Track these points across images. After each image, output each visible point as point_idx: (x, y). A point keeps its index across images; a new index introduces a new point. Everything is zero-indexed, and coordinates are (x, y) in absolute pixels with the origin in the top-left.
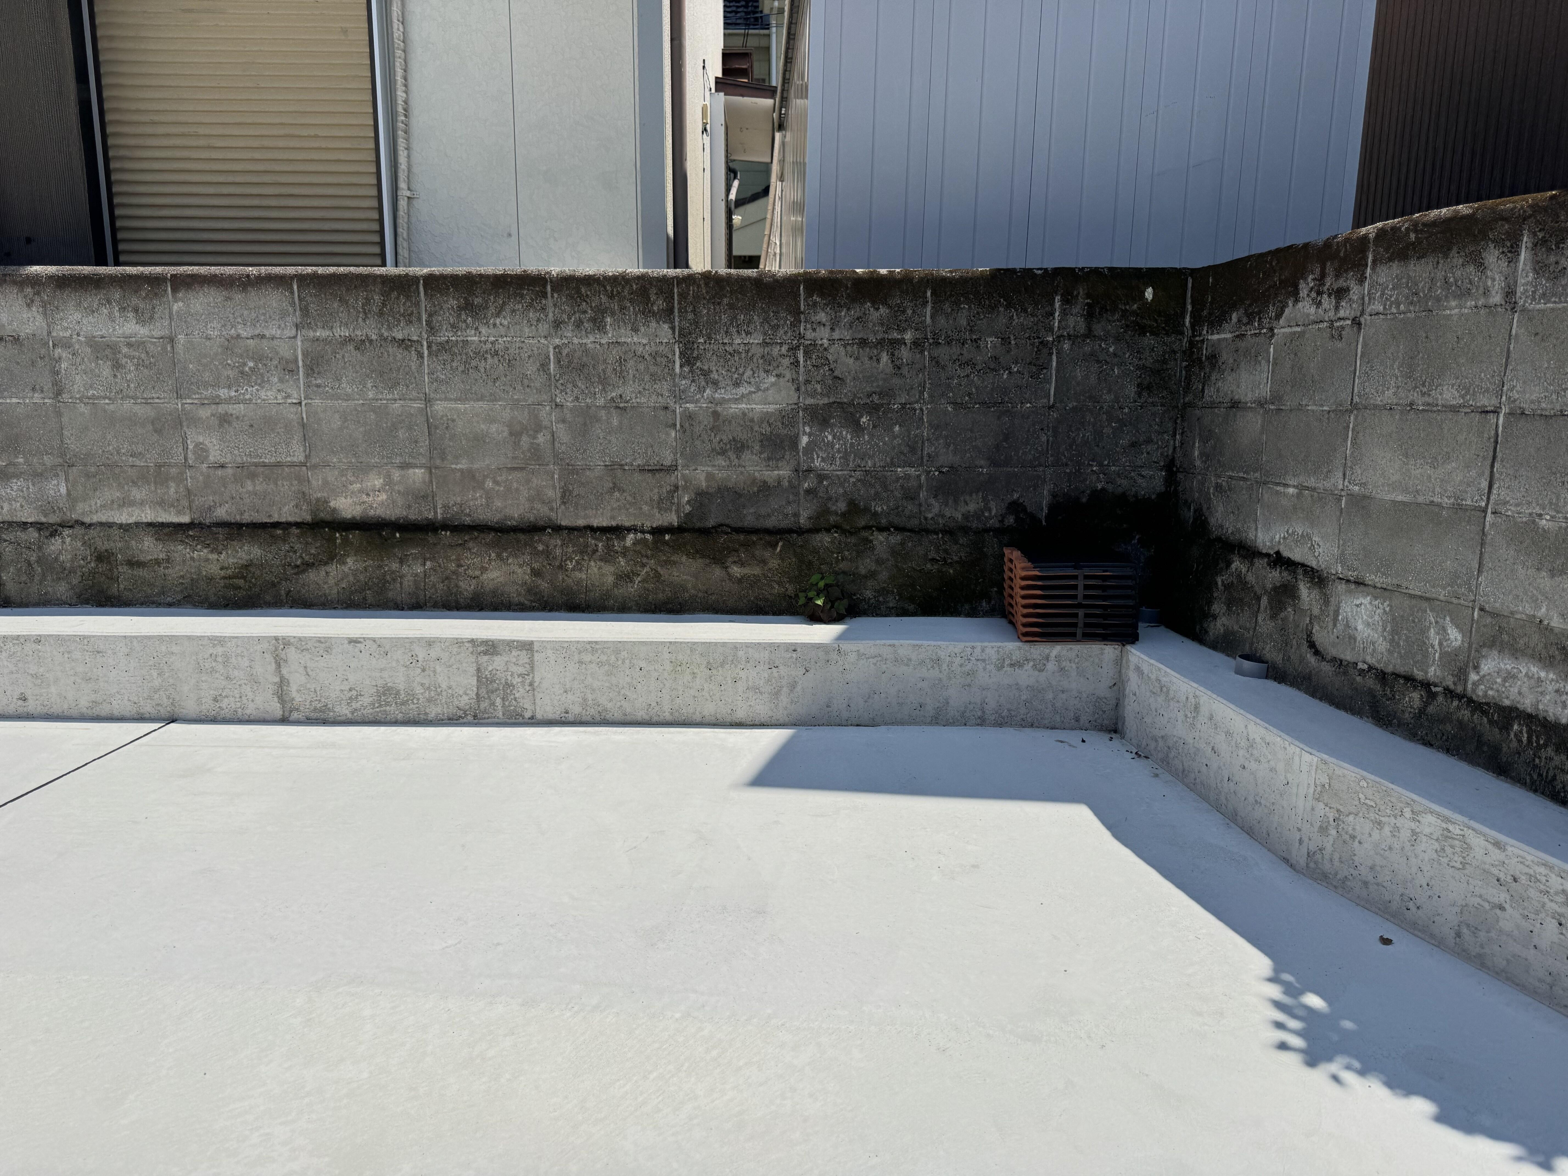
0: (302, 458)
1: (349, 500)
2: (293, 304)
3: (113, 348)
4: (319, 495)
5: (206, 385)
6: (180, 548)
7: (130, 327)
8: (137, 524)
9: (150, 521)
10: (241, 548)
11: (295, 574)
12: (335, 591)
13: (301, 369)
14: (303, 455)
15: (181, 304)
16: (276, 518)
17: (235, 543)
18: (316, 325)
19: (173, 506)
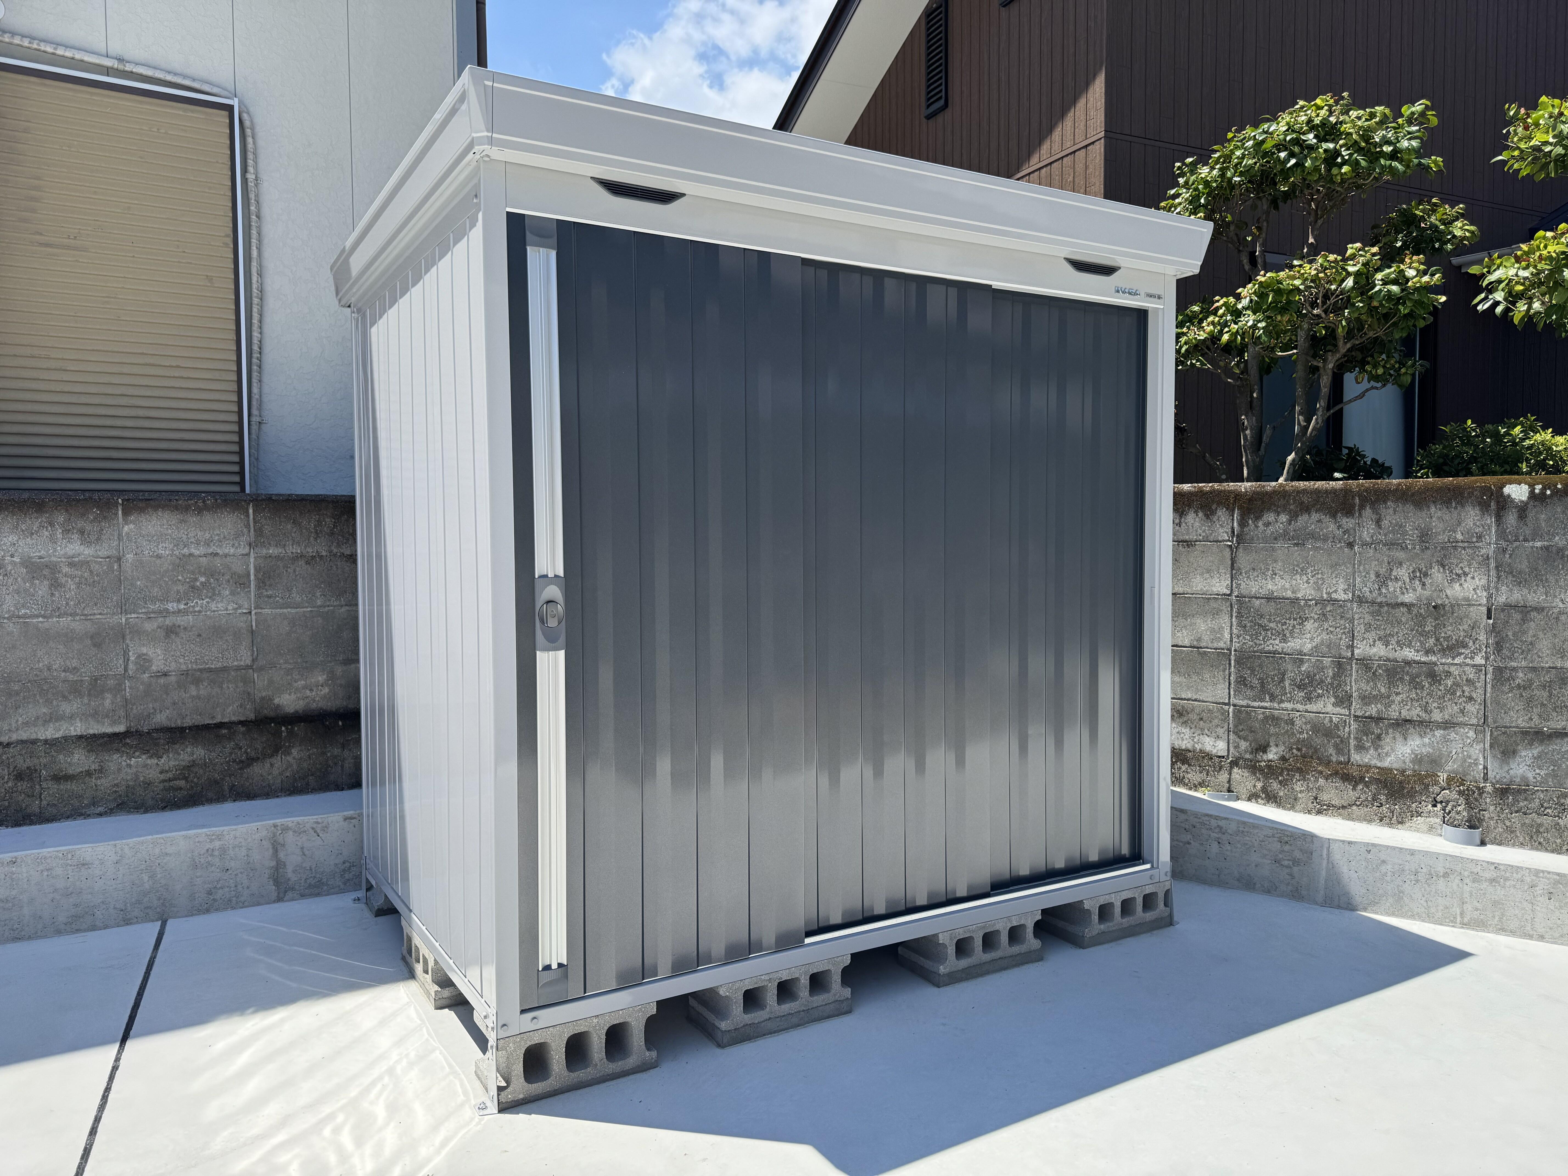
0: (249, 662)
1: (293, 696)
2: (248, 526)
3: (53, 568)
4: (264, 694)
5: (154, 600)
6: (115, 756)
7: (75, 548)
8: (66, 738)
9: (79, 734)
10: (183, 750)
11: (240, 769)
12: (279, 781)
13: (252, 583)
14: (251, 659)
15: (132, 526)
16: (218, 719)
17: (177, 746)
18: (270, 544)
19: (107, 716)
